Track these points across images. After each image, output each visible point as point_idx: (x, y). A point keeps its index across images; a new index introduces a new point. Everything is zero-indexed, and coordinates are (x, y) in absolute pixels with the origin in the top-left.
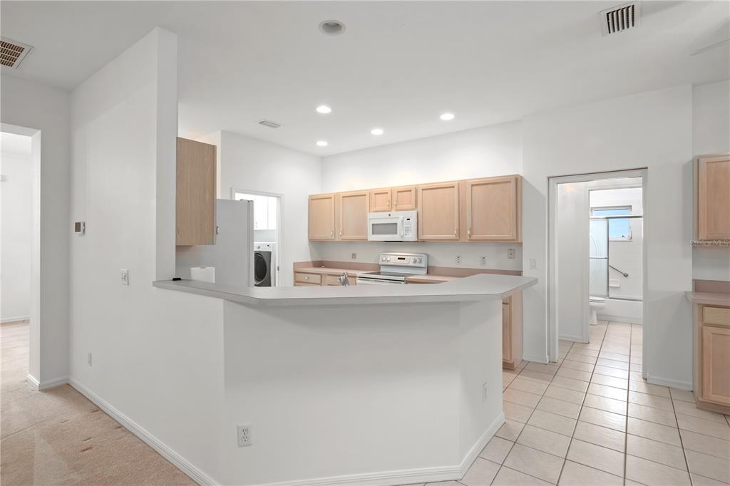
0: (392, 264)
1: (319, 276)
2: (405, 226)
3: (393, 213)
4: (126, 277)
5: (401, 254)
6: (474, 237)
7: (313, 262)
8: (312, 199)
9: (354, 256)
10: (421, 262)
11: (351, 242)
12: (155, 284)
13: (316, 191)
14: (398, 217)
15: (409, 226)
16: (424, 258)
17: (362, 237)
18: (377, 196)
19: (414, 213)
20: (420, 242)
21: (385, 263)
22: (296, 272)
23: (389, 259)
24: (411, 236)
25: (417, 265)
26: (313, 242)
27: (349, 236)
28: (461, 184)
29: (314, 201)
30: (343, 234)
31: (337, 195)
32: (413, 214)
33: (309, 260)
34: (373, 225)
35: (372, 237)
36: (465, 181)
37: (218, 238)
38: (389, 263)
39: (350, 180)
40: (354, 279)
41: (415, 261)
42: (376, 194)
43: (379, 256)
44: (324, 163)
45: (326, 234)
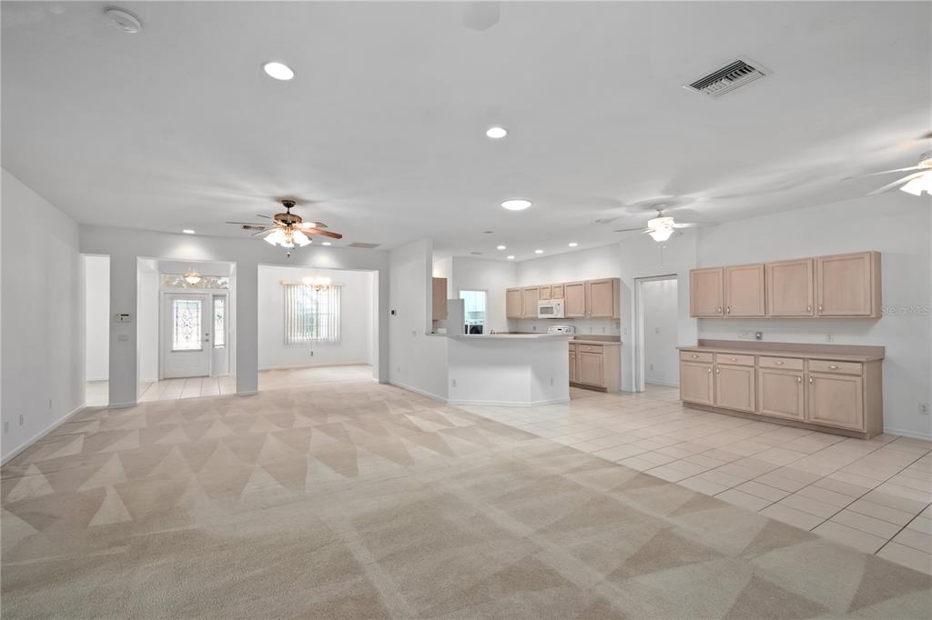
2: (557, 309)
3: (551, 301)
4: (414, 333)
5: (560, 327)
6: (593, 315)
8: (509, 291)
9: (535, 328)
10: (570, 331)
11: (529, 319)
12: (426, 334)
13: (511, 286)
14: (553, 302)
15: (559, 309)
16: (572, 328)
17: (535, 316)
18: (543, 290)
19: (562, 301)
20: (567, 319)
21: (551, 332)
24: (561, 315)
25: (568, 333)
26: (509, 319)
27: (529, 315)
28: (586, 283)
29: (509, 293)
31: (522, 288)
33: (507, 330)
34: (540, 308)
35: (540, 316)
36: (588, 281)
37: (448, 317)
39: (532, 279)
41: (567, 331)
42: (543, 288)
43: (548, 328)
44: (518, 267)
45: (517, 314)
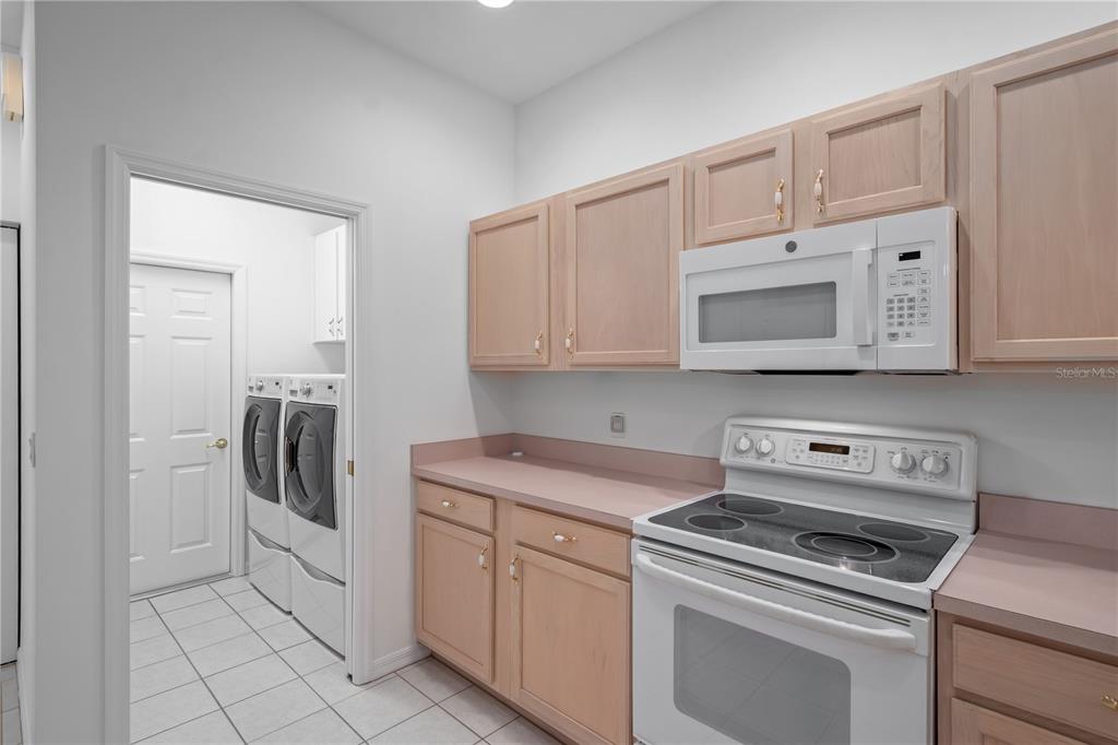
0: (780, 466)
1: (488, 503)
2: (886, 292)
3: (807, 237)
5: (829, 430)
7: (485, 439)
8: (480, 231)
9: (618, 423)
10: (946, 470)
11: (605, 375)
13: (490, 205)
14: (841, 251)
15: (912, 291)
16: (963, 453)
17: (656, 354)
18: (718, 175)
20: (969, 376)
21: (750, 461)
22: (420, 479)
23: (765, 446)
24: (928, 347)
25: (920, 483)
26: (482, 373)
27: (602, 351)
29: (483, 237)
30: (578, 345)
31: (553, 205)
32: (934, 229)
33: (473, 433)
34: (704, 299)
35: (696, 355)
38: (766, 463)
40: (623, 539)
41: (911, 467)
42: (712, 169)
43: (721, 428)
45: (523, 348)
